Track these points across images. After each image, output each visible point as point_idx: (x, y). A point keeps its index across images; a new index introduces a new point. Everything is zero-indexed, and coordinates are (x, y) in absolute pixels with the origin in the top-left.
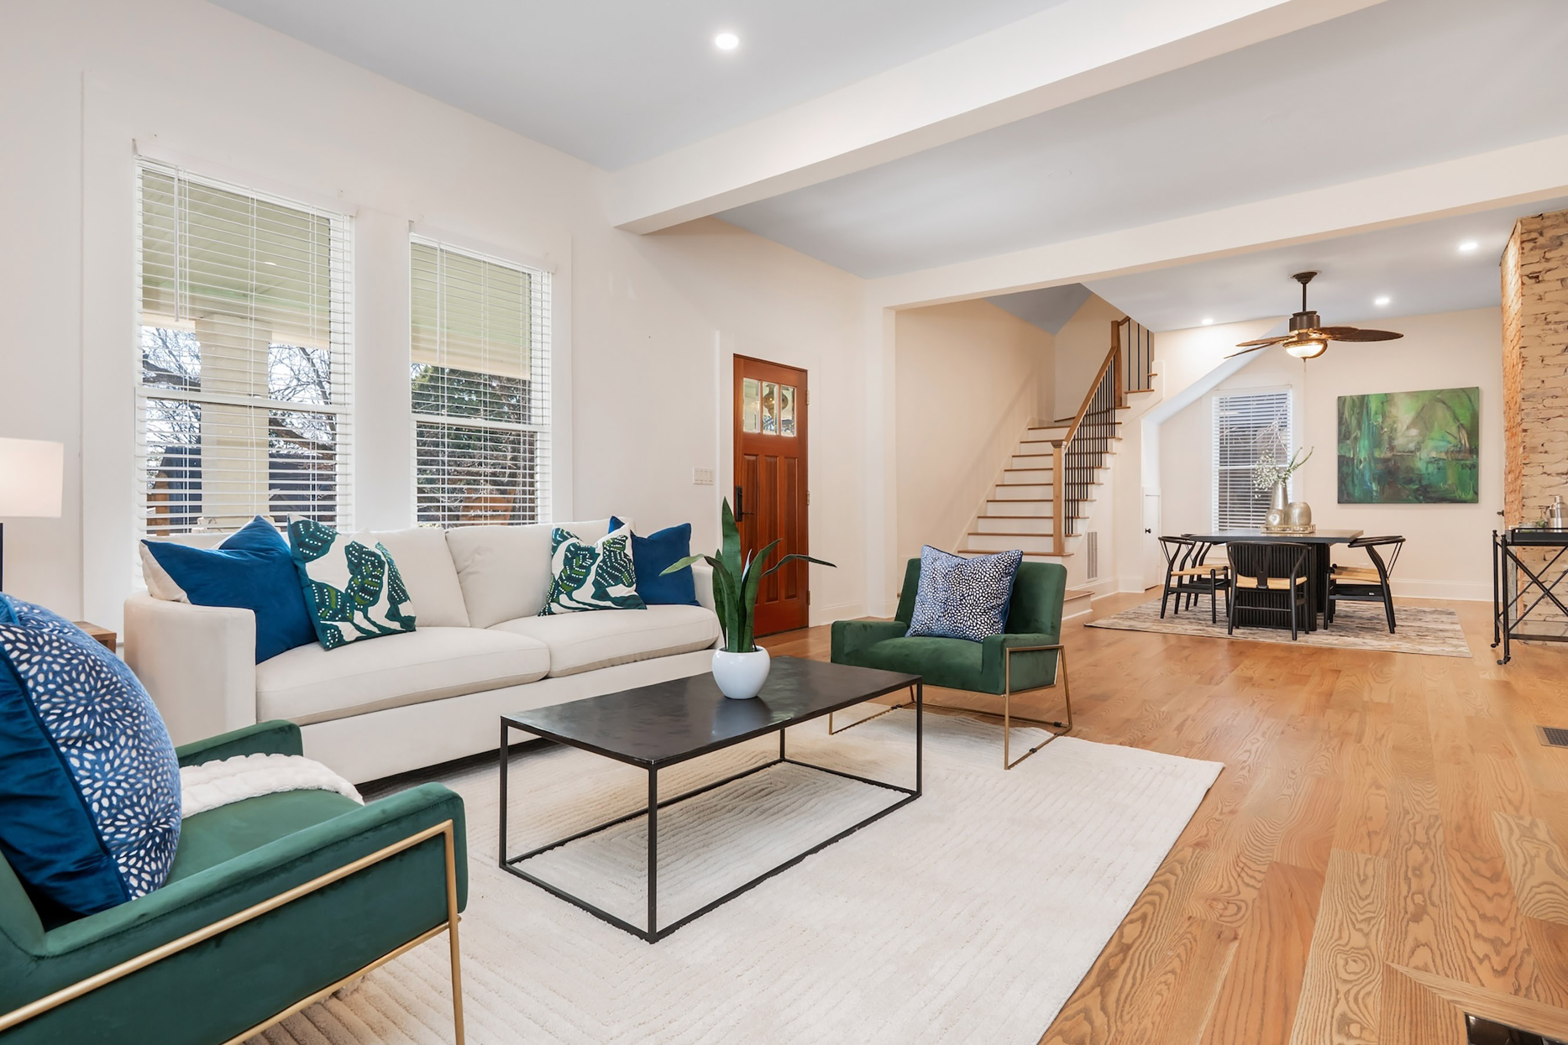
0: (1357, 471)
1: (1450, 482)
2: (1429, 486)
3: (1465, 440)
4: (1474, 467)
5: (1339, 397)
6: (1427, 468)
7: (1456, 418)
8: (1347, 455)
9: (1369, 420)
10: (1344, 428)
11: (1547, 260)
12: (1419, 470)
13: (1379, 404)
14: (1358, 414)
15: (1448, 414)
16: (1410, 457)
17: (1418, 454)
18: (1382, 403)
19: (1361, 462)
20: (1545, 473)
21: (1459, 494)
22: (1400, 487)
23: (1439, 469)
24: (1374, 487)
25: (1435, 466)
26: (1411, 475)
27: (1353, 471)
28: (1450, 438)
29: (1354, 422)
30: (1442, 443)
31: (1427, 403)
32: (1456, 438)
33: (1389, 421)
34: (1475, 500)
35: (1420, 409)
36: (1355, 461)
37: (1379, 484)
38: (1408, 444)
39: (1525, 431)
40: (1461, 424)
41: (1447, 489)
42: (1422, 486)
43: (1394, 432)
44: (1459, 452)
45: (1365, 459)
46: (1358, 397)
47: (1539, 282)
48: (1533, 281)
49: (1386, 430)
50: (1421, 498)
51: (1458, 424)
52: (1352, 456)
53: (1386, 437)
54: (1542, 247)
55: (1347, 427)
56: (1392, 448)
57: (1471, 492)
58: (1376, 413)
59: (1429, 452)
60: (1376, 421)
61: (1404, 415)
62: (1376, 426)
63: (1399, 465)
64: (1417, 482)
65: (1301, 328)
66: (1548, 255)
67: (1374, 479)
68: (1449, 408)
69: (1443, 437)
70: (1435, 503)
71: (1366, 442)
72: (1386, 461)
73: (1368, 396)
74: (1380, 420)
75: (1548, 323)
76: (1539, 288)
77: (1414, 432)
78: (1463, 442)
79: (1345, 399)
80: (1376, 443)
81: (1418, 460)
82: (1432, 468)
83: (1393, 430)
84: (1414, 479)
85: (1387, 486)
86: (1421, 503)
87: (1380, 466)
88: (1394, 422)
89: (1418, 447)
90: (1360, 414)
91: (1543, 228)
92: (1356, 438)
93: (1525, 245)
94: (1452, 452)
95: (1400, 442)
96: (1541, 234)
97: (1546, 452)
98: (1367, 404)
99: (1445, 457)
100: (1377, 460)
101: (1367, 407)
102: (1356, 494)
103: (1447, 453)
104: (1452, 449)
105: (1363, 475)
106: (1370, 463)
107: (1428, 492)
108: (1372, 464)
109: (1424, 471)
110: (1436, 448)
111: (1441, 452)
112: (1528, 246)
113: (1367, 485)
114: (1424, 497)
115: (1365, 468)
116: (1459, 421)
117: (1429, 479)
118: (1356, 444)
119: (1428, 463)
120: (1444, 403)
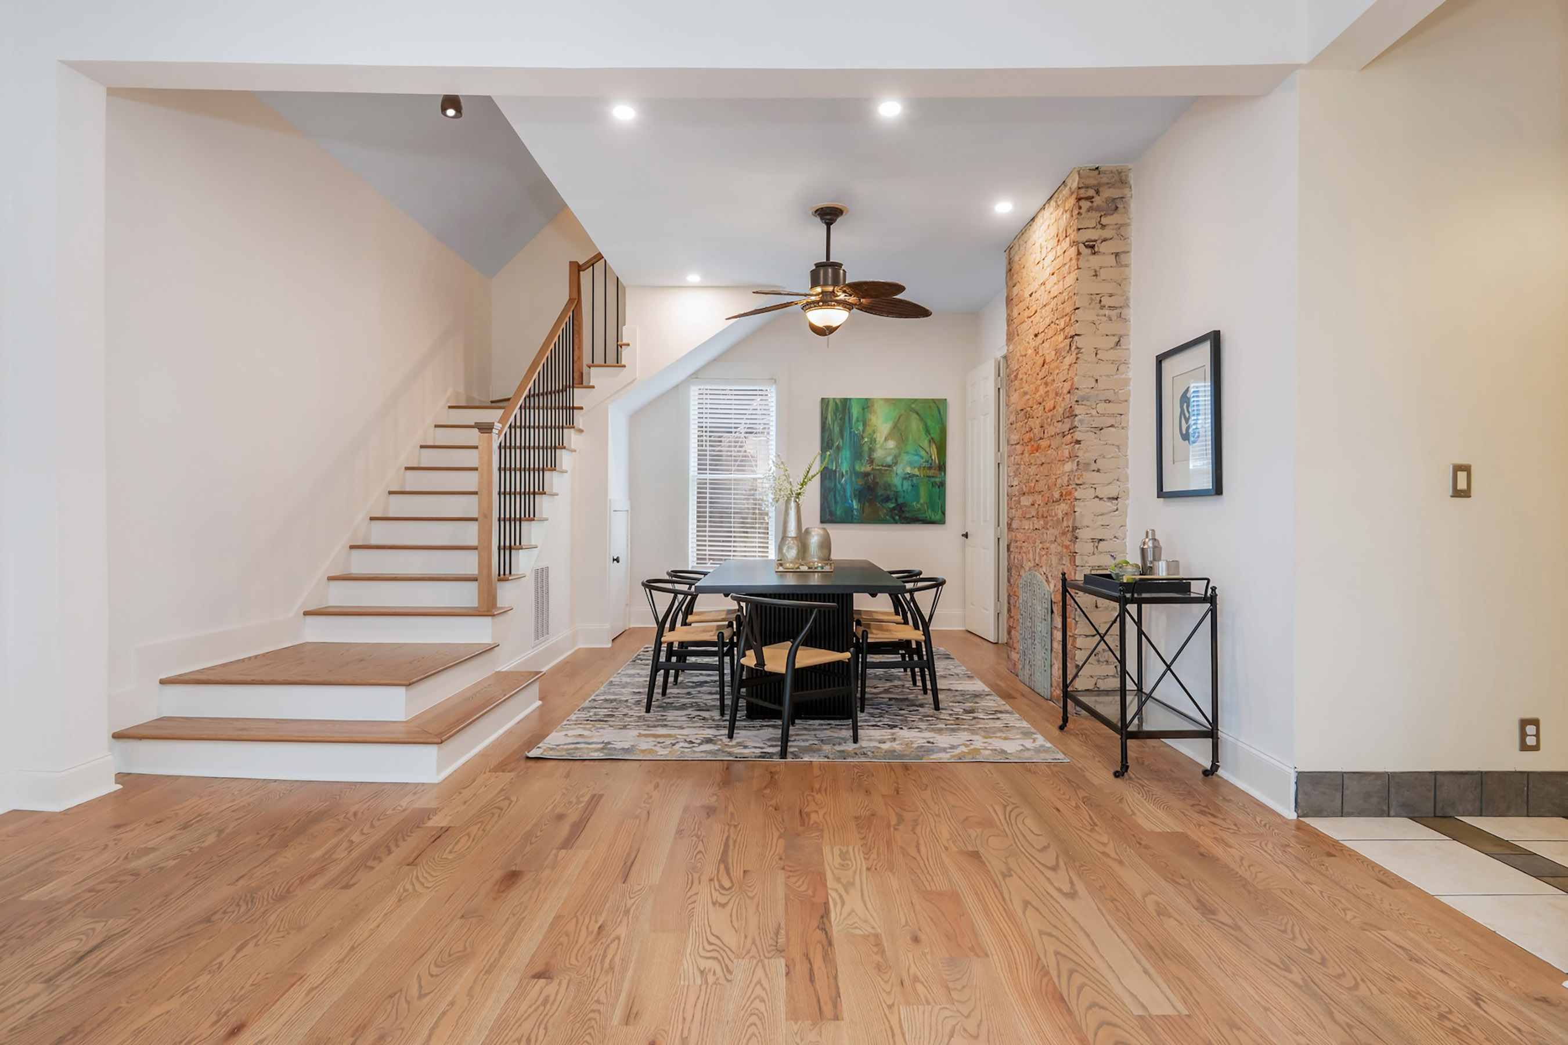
0: (839, 486)
1: (922, 501)
2: (904, 505)
3: (935, 457)
4: (942, 485)
5: (822, 399)
6: (902, 486)
7: (927, 431)
8: (830, 467)
9: (851, 428)
10: (827, 434)
11: (1103, 226)
12: (895, 486)
13: (861, 410)
14: (841, 419)
15: (921, 426)
16: (888, 472)
17: (895, 468)
18: (863, 409)
19: (843, 476)
20: (1097, 497)
21: (930, 514)
22: (879, 505)
23: (913, 486)
24: (855, 505)
25: (910, 482)
26: (888, 492)
27: (835, 485)
28: (923, 453)
29: (837, 429)
30: (917, 458)
31: (903, 412)
32: (927, 453)
33: (869, 430)
34: (942, 521)
35: (897, 418)
36: (837, 475)
37: (859, 501)
38: (886, 457)
39: (1078, 442)
40: (932, 438)
41: (919, 509)
42: (898, 505)
43: (873, 442)
44: (930, 468)
45: (846, 471)
46: (840, 399)
47: (1095, 253)
48: (1089, 251)
49: (866, 440)
50: (897, 518)
51: (929, 437)
52: (834, 468)
53: (866, 448)
54: (1098, 209)
55: (830, 434)
56: (871, 461)
57: (940, 512)
58: (858, 420)
59: (904, 468)
60: (858, 429)
61: (881, 424)
62: (857, 434)
63: (878, 480)
64: (894, 500)
65: (826, 284)
66: (1104, 221)
67: (855, 496)
68: (922, 419)
69: (916, 451)
70: (909, 523)
71: (848, 453)
72: (866, 475)
73: (850, 399)
74: (861, 428)
75: (1102, 307)
76: (1095, 261)
77: (891, 444)
78: (933, 458)
79: (828, 401)
80: (857, 455)
81: (894, 475)
82: (907, 485)
83: (873, 441)
84: (891, 496)
85: (867, 503)
86: (897, 523)
87: (861, 482)
88: (874, 432)
89: (895, 461)
90: (842, 419)
91: (1100, 185)
92: (838, 448)
93: (1083, 203)
94: (924, 467)
95: (879, 454)
96: (1098, 192)
97: (1098, 471)
98: (849, 409)
99: (918, 473)
100: (858, 474)
101: (849, 413)
102: (838, 513)
103: (919, 469)
104: (924, 464)
105: (844, 491)
106: (851, 477)
107: (903, 512)
108: (853, 479)
109: (900, 489)
110: (911, 463)
111: (915, 468)
112: (1085, 204)
113: (849, 503)
114: (900, 517)
115: (847, 484)
116: (930, 434)
117: (904, 497)
118: (838, 454)
119: (904, 479)
120: (917, 414)
